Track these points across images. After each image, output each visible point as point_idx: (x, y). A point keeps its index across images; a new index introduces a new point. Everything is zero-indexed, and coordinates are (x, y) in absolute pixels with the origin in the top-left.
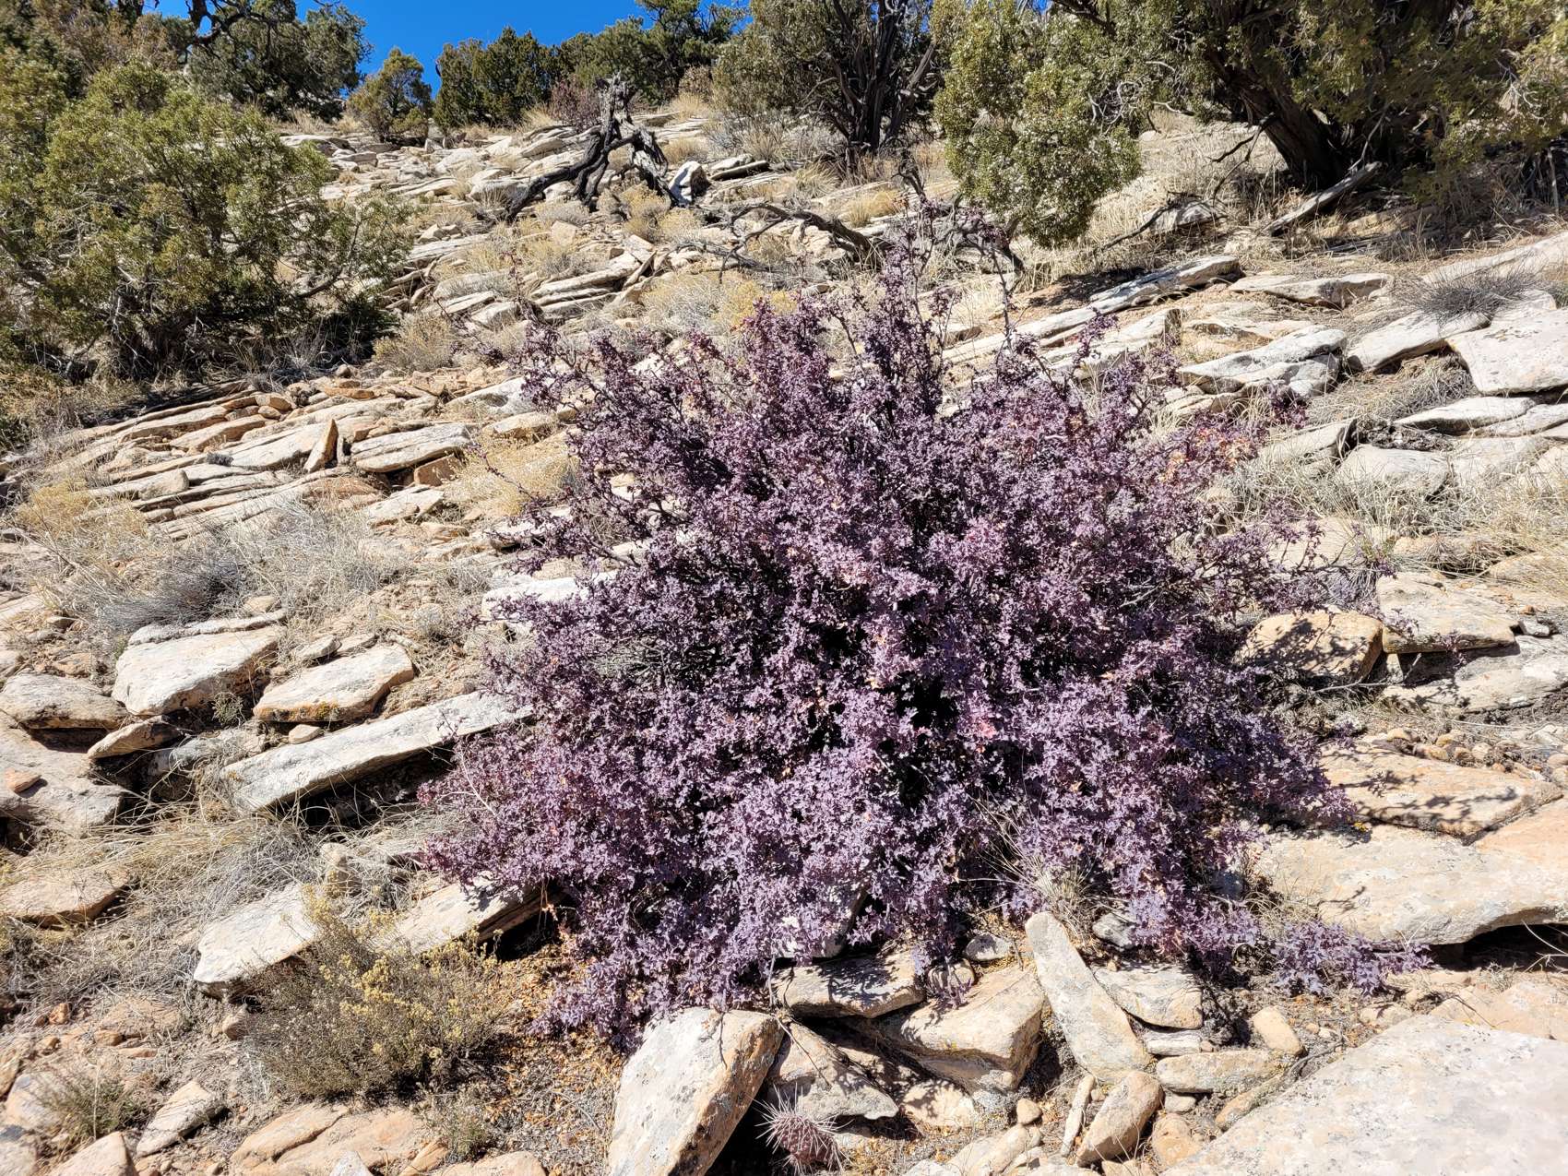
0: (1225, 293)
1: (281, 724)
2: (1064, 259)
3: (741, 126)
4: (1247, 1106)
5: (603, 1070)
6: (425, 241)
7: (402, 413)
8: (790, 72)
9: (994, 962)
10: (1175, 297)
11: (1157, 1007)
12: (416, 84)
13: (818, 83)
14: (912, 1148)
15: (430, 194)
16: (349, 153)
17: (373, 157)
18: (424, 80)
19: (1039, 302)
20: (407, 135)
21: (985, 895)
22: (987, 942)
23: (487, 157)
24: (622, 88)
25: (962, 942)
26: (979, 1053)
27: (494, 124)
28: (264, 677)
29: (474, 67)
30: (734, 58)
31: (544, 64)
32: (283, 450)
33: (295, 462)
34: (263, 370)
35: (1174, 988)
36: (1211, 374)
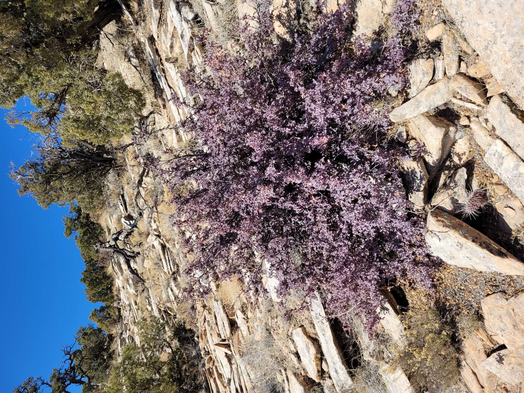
0: (159, 42)
1: (322, 373)
2: (149, 97)
3: (109, 203)
4: (465, 43)
5: (448, 271)
6: (152, 309)
7: (210, 321)
8: (90, 188)
9: (407, 132)
10: (161, 60)
11: (426, 75)
12: (100, 311)
13: (93, 179)
14: (477, 162)
15: (136, 307)
16: (124, 332)
17: (125, 325)
18: (99, 308)
19: (164, 106)
20: (117, 314)
21: (382, 135)
22: (400, 135)
23: (123, 288)
24: (98, 244)
25: (400, 144)
26: (443, 139)
27: (112, 284)
28: (306, 378)
29: (94, 292)
30: (86, 208)
31: (91, 268)
32: (225, 361)
33: (229, 358)
34: (198, 365)
35: (418, 68)
36: (187, 48)
